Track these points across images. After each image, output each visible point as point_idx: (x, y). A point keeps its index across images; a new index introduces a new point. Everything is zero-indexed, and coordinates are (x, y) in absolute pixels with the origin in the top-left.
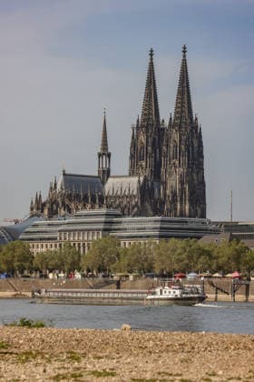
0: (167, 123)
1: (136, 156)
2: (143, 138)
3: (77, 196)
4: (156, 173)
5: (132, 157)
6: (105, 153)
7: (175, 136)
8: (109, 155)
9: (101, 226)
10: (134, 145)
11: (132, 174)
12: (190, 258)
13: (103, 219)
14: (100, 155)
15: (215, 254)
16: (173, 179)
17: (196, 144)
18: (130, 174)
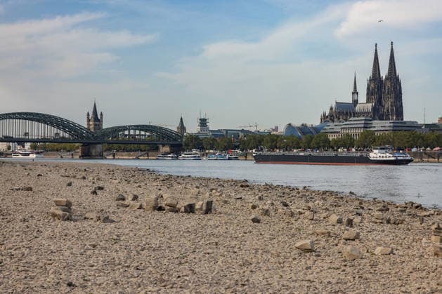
0: (384, 78)
1: (370, 94)
2: (372, 85)
3: (343, 113)
4: (379, 102)
5: (367, 94)
6: (355, 92)
7: (388, 84)
8: (357, 93)
9: (363, 126)
10: (368, 88)
11: (368, 101)
12: (413, 140)
13: (363, 122)
14: (353, 93)
15: (425, 138)
16: (388, 104)
17: (398, 88)
18: (367, 102)
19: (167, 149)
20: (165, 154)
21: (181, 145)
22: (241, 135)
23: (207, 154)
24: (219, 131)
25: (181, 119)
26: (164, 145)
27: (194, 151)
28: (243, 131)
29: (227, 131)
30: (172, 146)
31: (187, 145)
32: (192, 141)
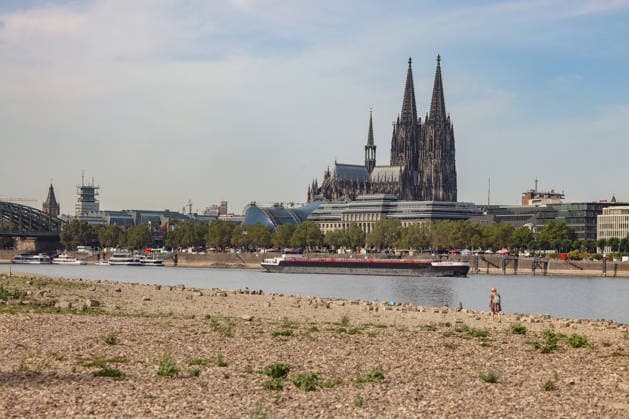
19: (30, 245)
20: (28, 255)
21: (58, 238)
22: (165, 221)
23: (104, 254)
24: (124, 212)
25: (51, 189)
26: (24, 238)
27: (81, 249)
28: (167, 213)
29: (138, 213)
30: (39, 240)
31: (69, 238)
32: (77, 232)
